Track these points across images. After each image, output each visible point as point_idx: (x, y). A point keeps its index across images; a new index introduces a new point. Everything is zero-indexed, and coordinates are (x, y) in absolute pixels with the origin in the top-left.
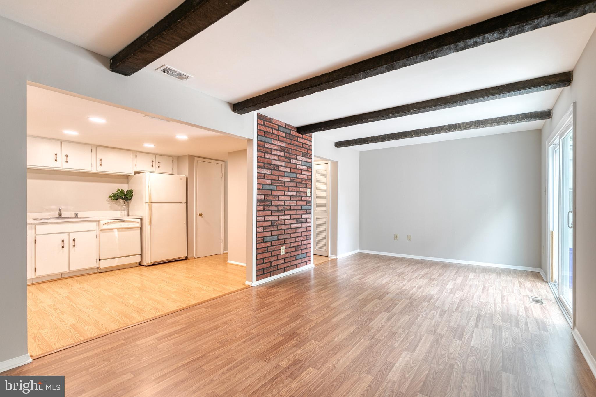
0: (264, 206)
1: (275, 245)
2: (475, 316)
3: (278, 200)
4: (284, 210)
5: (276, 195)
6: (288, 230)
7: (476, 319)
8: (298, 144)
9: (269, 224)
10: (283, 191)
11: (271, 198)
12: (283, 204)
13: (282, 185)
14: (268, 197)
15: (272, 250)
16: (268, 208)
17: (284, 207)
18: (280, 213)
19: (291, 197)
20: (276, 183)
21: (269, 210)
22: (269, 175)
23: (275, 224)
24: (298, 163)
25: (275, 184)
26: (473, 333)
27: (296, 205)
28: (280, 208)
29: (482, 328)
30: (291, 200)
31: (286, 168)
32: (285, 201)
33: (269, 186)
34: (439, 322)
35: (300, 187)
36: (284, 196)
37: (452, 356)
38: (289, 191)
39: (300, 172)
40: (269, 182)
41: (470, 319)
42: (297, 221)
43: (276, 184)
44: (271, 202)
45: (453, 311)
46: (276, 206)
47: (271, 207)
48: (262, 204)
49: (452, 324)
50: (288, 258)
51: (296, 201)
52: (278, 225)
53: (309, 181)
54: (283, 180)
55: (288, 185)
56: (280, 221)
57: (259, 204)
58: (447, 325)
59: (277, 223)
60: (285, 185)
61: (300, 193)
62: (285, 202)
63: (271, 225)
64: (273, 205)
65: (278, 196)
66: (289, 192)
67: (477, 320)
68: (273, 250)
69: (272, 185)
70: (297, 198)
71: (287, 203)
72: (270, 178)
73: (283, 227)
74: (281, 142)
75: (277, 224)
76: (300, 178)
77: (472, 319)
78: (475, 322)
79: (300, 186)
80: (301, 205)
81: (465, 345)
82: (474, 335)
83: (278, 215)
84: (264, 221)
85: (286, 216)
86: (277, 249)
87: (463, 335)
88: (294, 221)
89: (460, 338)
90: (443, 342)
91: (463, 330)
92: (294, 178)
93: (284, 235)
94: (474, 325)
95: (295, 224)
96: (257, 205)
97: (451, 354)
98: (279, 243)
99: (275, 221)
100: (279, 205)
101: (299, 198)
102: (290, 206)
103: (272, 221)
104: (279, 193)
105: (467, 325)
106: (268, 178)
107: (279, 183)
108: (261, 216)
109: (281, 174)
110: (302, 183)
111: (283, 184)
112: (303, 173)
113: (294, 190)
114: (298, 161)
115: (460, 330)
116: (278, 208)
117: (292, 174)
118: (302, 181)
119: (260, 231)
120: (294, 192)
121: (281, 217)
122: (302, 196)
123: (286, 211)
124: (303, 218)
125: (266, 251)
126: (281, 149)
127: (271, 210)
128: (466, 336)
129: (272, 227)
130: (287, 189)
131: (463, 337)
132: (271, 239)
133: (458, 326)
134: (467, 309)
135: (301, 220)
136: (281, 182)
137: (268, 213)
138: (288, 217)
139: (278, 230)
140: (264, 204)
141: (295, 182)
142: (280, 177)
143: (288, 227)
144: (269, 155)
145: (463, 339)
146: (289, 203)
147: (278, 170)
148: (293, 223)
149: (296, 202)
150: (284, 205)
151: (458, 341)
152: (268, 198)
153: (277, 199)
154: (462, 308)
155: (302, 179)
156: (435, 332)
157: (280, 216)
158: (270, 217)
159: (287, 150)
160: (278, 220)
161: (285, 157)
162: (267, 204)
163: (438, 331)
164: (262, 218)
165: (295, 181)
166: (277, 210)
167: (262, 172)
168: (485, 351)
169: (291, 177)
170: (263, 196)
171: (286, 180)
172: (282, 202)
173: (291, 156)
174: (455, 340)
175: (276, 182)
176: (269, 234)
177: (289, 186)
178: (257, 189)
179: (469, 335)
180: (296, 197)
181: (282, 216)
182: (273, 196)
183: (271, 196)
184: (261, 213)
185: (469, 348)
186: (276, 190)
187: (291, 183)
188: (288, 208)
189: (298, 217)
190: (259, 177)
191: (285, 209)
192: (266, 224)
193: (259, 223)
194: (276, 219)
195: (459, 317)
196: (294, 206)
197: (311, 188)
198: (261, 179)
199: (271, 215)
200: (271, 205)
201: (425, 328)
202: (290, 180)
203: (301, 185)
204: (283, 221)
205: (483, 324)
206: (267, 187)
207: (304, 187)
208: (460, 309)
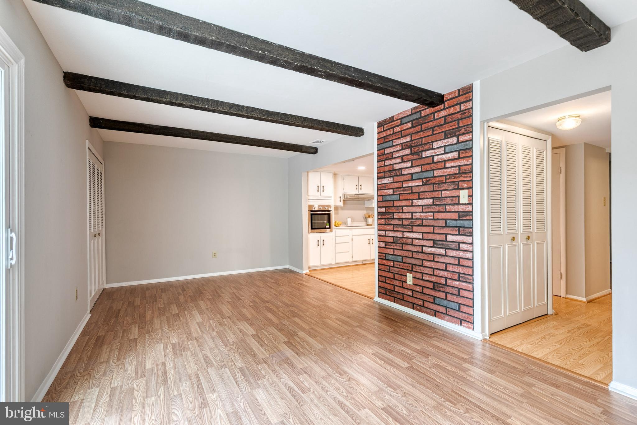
0: (385, 219)
1: (398, 267)
2: (170, 378)
3: (403, 212)
4: (412, 226)
5: (400, 206)
6: (418, 254)
7: (168, 374)
8: (435, 124)
9: (391, 240)
10: (410, 199)
11: (394, 210)
12: (410, 217)
13: (408, 192)
14: (389, 209)
15: (395, 271)
16: (389, 222)
17: (411, 222)
18: (406, 229)
19: (423, 207)
20: (399, 191)
21: (390, 224)
22: (390, 184)
23: (399, 242)
24: (436, 153)
25: (397, 193)
26: (164, 354)
27: (434, 219)
28: (405, 223)
29: (157, 365)
30: (422, 212)
31: (414, 168)
32: (412, 213)
33: (390, 196)
34: (201, 350)
35: (442, 191)
36: (412, 206)
37: (173, 331)
38: (419, 199)
39: (441, 165)
40: (391, 191)
41: (174, 369)
42: (436, 243)
43: (399, 193)
44: (393, 215)
45: (200, 371)
46: (399, 219)
47: (393, 220)
48: (383, 217)
49: (189, 353)
50: (420, 294)
51: (433, 212)
52: (402, 244)
53: (463, 175)
54: (410, 184)
55: (418, 191)
56: (405, 239)
57: (380, 217)
58: (192, 351)
59: (401, 240)
60: (412, 191)
61: (442, 199)
62: (414, 214)
63: (394, 243)
64: (396, 219)
65: (403, 206)
66: (420, 201)
67: (166, 373)
68: (397, 273)
69: (393, 194)
70: (436, 209)
71: (418, 215)
72: (391, 187)
73: (411, 248)
74: (405, 137)
75: (402, 242)
76: (441, 175)
77: (172, 372)
78: (167, 368)
79: (442, 189)
80: (446, 220)
81: (167, 341)
82: (163, 353)
83: (403, 232)
84: (386, 236)
85: (414, 233)
86: (401, 273)
87: (173, 348)
88: (431, 243)
89: (173, 345)
90: (185, 337)
91: (175, 353)
92: (429, 179)
93: (412, 259)
94: (167, 365)
95: (431, 247)
96: (378, 219)
97: (174, 332)
98: (405, 268)
99: (399, 238)
100: (404, 219)
101: (441, 209)
102: (422, 219)
103: (395, 238)
104: (403, 203)
105: (174, 361)
106: (389, 188)
107: (403, 191)
108: (382, 230)
109: (406, 178)
110: (446, 183)
111: (409, 190)
112: (448, 165)
113: (428, 197)
114: (436, 151)
115: (178, 352)
116: (402, 222)
117: (424, 174)
118: (446, 179)
119: (381, 246)
120: (429, 200)
121: (407, 235)
122: (446, 205)
123: (414, 227)
124: (449, 242)
125: (388, 269)
126: (404, 146)
127: (394, 225)
128: (169, 349)
129: (394, 244)
130: (416, 196)
131: (171, 347)
132: (393, 258)
133: (182, 355)
134: (185, 385)
135: (444, 243)
136: (406, 189)
137: (390, 227)
138: (420, 236)
139: (402, 250)
140: (385, 217)
141: (430, 184)
142: (405, 182)
143: (419, 249)
144: (389, 161)
145: (171, 345)
146: (421, 216)
147: (401, 175)
148: (427, 245)
149: (432, 214)
150: (412, 219)
151: (174, 342)
152: (390, 211)
153: (401, 211)
154: (192, 384)
155: (446, 176)
156: (196, 339)
157: (406, 233)
158: (393, 232)
159: (415, 143)
160: (403, 237)
161: (412, 154)
162: (388, 217)
163: (195, 342)
164: (383, 233)
165: (430, 182)
166: (401, 225)
167: (383, 182)
168: (150, 345)
169: (422, 179)
170: (384, 209)
171: (414, 184)
172: (409, 215)
173: (422, 148)
174: (177, 341)
175: (400, 189)
176: (391, 252)
177: (419, 193)
178: (378, 202)
179: (168, 351)
180: (433, 207)
181: (409, 233)
182: (396, 208)
183: (393, 208)
184: (382, 227)
185: (163, 341)
186: (399, 200)
187: (423, 186)
188: (419, 222)
189: (437, 237)
190: (380, 189)
191: (414, 224)
192: (387, 239)
193: (380, 237)
194: (400, 236)
195: (187, 367)
196: (429, 221)
197: (470, 188)
198: (381, 191)
199: (394, 231)
200: (394, 219)
201: (207, 338)
202: (421, 184)
203: (445, 186)
204: (411, 240)
205: (157, 370)
206: (389, 198)
207: (451, 188)
208: (194, 380)
